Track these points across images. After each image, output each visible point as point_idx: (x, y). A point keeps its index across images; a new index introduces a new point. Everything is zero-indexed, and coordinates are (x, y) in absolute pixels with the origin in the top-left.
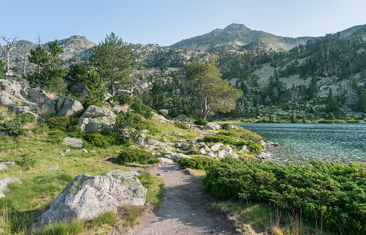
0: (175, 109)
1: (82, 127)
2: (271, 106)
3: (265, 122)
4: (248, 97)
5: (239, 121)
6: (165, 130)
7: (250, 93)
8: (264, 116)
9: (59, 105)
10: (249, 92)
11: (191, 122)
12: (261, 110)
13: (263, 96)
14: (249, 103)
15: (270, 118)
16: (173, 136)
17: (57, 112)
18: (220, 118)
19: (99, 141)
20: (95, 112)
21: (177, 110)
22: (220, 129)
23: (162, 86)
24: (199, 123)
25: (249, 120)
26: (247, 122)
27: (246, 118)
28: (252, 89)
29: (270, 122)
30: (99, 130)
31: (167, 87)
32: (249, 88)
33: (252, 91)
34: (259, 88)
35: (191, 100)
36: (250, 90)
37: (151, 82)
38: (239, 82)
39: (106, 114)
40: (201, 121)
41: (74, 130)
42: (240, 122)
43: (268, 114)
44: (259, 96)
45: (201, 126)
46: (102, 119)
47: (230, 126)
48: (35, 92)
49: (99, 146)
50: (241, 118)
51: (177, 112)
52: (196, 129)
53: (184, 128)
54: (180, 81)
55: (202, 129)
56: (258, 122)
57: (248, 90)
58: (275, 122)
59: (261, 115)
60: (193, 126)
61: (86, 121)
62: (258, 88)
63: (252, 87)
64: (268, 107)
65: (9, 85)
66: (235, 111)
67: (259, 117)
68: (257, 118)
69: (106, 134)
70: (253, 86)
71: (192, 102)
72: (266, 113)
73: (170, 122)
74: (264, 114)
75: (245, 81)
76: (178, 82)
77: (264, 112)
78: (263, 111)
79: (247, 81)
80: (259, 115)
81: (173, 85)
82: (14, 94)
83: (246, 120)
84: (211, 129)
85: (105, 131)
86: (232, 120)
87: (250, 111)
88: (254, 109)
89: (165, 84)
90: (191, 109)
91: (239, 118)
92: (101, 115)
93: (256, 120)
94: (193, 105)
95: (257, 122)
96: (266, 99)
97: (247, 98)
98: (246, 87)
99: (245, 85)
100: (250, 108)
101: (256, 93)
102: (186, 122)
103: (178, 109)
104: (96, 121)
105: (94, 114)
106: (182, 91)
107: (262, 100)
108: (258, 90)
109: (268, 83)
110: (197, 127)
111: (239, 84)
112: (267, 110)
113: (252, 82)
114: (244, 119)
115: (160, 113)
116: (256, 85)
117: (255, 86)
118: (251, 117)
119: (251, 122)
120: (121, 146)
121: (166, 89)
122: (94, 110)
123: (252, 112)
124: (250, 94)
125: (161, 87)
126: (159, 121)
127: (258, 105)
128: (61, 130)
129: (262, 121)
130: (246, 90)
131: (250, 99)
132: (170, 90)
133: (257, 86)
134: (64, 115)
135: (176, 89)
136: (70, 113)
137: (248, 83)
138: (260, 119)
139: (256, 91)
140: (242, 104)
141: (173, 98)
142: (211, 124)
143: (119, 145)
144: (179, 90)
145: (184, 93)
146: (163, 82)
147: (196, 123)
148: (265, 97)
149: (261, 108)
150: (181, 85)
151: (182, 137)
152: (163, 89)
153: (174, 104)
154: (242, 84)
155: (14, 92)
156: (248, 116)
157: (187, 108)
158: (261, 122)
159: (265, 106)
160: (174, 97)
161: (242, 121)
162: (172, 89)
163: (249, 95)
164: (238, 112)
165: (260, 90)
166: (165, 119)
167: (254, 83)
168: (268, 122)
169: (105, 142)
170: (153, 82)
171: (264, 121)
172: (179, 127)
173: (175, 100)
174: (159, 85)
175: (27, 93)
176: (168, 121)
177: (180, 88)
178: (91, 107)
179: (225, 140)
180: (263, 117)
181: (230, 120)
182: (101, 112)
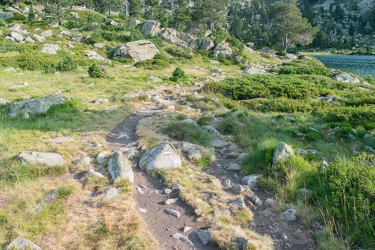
0: (254, 37)
1: (217, 55)
2: (372, 35)
3: (361, 54)
4: (344, 24)
5: (329, 52)
6: (254, 59)
7: (347, 19)
8: (360, 47)
9: (200, 43)
10: (345, 17)
11: (273, 54)
12: (357, 40)
13: (363, 23)
14: (344, 31)
15: (368, 50)
16: (261, 62)
17: (200, 47)
18: (306, 48)
19: (227, 63)
20: (222, 47)
21: (256, 38)
22: (297, 59)
23: (239, 10)
24: (279, 54)
25: (341, 51)
26: (338, 53)
27: (337, 49)
28: (350, 14)
29: (367, 54)
30: (225, 57)
31: (245, 12)
32: (347, 13)
33: (350, 17)
34: (360, 13)
35: (273, 28)
36: (348, 15)
37: (227, 6)
38: (334, 5)
39: (227, 49)
40: (281, 52)
41: (213, 57)
42: (330, 54)
43: (367, 45)
44: (357, 22)
45: (281, 57)
46: (225, 51)
47: (305, 57)
48: (184, 35)
49: (227, 65)
50: (331, 49)
51: (256, 41)
52: (277, 59)
53: (268, 58)
54: (260, 5)
55: (282, 59)
56: (352, 54)
57: (345, 15)
58: (373, 54)
59: (357, 46)
60: (275, 57)
61: (218, 52)
62: (358, 13)
63: (350, 12)
64: (367, 36)
65: (172, 32)
66: (324, 42)
67: (354, 48)
68: (351, 49)
69: (228, 59)
70: (351, 10)
71: (274, 30)
72: (364, 43)
73: (257, 53)
74: (361, 45)
75: (341, 4)
76: (259, 6)
77: (362, 43)
78: (360, 41)
79: (344, 3)
80: (354, 46)
81: (252, 10)
82: (174, 37)
83: (337, 52)
84: (289, 59)
85: (228, 58)
86: (320, 51)
87: (343, 41)
88: (349, 38)
89: (242, 8)
90: (273, 38)
91: (329, 49)
92: (225, 49)
93: (350, 52)
94: (275, 33)
95: (350, 54)
96: (365, 27)
97: (342, 25)
98: (342, 11)
99: (342, 9)
100: (344, 37)
101: (355, 19)
102: (269, 53)
103: (258, 37)
104: (223, 52)
105: (221, 48)
106: (263, 16)
107: (361, 27)
108: (358, 16)
109: (372, 7)
110: (278, 57)
111: (334, 8)
112: (366, 39)
113: (351, 5)
114: (335, 50)
115: (248, 46)
116: (356, 8)
117: (355, 10)
118: (344, 48)
119: (343, 53)
120: (237, 65)
121: (244, 14)
122: (221, 46)
123: (346, 42)
124: (347, 21)
125: (238, 12)
126: (248, 52)
127: (355, 33)
128: (206, 56)
129: (357, 53)
130: (342, 16)
131: (346, 26)
132: (248, 16)
133: (358, 10)
134: (205, 49)
135: (255, 14)
136: (208, 48)
137: (346, 6)
138: (354, 50)
139: (355, 17)
140: (334, 33)
141: (252, 25)
142: (289, 55)
143: (235, 65)
144: (259, 16)
145: (264, 19)
146: (240, 6)
147: (277, 54)
148: (365, 24)
149: (358, 38)
150: (262, 9)
151: (268, 63)
152: (240, 14)
153: (253, 32)
154: (338, 7)
155: (174, 35)
156: (340, 47)
157: (268, 36)
158: (355, 54)
159: (364, 35)
160: (253, 23)
161: (333, 52)
162: (251, 14)
163: (345, 21)
164: (328, 42)
165: (360, 15)
166: (253, 50)
167: (353, 6)
168: (365, 55)
169: (229, 63)
170: (228, 6)
171: (359, 53)
172: (264, 57)
173: (254, 27)
174: (235, 10)
175: (180, 36)
176: (255, 52)
177: (259, 13)
178: (219, 45)
179: (295, 65)
180: (359, 49)
181: (318, 50)
182: (225, 47)
